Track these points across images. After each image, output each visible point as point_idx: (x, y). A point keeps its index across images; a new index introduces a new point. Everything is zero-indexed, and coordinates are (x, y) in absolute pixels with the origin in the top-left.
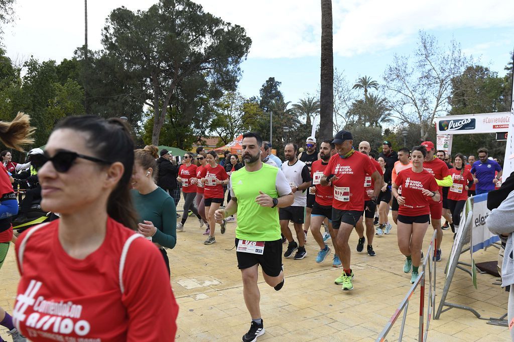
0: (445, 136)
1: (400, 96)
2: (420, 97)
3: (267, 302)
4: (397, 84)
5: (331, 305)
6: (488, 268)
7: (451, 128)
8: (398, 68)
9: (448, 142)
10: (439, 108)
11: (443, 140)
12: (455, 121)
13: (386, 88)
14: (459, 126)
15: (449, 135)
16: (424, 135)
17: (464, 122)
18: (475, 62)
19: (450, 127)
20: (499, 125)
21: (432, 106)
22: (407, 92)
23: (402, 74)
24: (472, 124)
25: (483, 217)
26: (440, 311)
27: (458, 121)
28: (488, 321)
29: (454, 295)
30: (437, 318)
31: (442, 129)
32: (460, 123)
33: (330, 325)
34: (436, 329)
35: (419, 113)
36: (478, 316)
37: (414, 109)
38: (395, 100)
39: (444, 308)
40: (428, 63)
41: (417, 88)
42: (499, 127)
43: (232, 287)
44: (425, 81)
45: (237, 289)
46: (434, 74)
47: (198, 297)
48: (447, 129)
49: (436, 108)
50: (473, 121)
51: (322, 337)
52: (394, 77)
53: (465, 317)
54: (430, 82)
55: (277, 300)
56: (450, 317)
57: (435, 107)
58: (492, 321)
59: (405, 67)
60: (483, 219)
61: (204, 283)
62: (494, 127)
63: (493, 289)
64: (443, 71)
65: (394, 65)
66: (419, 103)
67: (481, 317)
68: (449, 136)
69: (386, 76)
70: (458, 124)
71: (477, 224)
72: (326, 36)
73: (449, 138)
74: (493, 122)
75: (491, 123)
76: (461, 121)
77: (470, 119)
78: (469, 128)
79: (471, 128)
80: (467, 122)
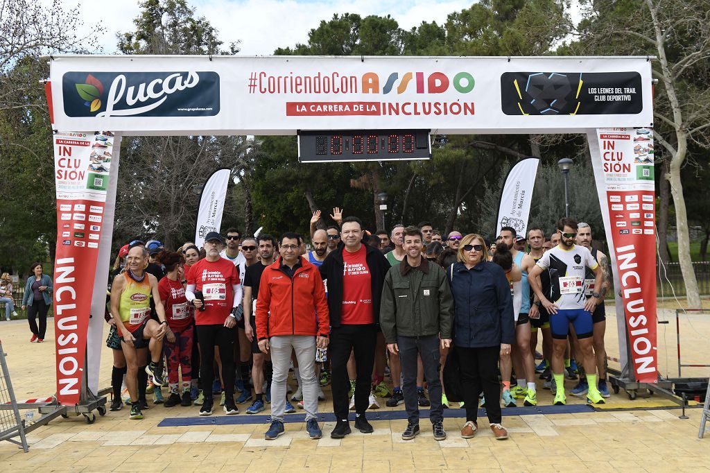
0: (92, 139)
7: (116, 107)
9: (107, 165)
11: (83, 156)
12: (135, 79)
14: (151, 101)
15: (109, 133)
17: (172, 84)
19: (111, 102)
20: (307, 104)
24: (205, 94)
27: (147, 77)
31: (76, 107)
32: (158, 88)
42: (310, 109)
48: (103, 108)
50: (210, 82)
62: (292, 109)
68: (111, 140)
70: (146, 91)
73: (108, 150)
74: (285, 92)
75: (279, 92)
76: (160, 81)
77: (197, 72)
78: (193, 110)
79: (203, 109)
80: (186, 83)
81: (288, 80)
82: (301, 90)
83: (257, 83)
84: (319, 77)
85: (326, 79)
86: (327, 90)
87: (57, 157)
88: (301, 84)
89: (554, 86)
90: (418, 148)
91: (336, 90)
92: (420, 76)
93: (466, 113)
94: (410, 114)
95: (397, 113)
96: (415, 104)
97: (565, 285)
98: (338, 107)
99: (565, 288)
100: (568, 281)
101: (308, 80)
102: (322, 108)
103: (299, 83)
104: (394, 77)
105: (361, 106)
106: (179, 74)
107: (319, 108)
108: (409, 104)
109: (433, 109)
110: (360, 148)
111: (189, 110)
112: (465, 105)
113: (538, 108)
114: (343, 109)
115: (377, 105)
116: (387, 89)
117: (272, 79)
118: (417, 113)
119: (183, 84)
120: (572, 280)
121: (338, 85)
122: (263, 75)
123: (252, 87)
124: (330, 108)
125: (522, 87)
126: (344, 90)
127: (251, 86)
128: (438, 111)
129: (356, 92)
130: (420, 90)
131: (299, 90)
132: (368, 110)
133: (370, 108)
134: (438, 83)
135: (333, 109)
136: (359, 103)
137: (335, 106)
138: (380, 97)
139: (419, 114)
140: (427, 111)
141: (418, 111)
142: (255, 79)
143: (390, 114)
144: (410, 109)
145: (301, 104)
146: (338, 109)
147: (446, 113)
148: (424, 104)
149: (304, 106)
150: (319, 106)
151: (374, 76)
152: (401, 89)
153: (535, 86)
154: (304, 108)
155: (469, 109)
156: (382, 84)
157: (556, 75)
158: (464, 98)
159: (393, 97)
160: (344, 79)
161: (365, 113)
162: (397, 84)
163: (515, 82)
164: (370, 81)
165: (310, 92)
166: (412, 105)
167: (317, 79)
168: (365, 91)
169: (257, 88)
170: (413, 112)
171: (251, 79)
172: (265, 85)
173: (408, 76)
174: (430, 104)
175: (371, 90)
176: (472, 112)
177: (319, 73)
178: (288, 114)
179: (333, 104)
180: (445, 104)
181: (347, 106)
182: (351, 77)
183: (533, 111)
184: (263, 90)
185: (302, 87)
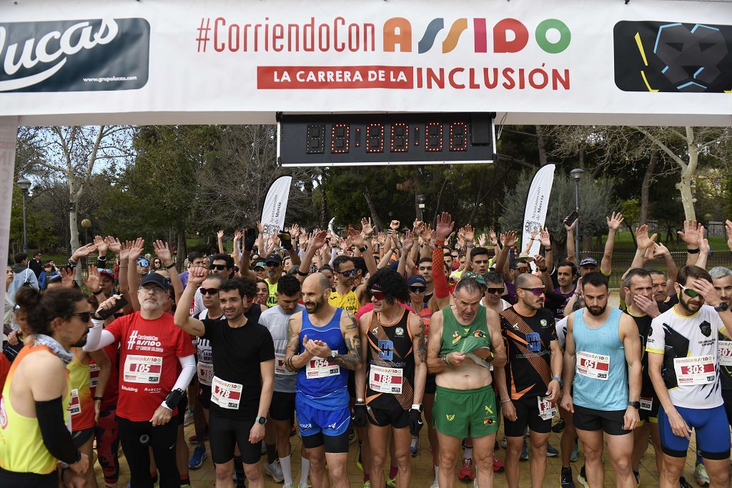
17: (75, 40)
20: (292, 70)
42: (297, 78)
62: (266, 78)
74: (256, 50)
75: (245, 50)
76: (56, 34)
77: (116, 20)
78: (108, 80)
79: (122, 79)
80: (97, 36)
81: (261, 31)
82: (282, 46)
83: (211, 35)
84: (312, 25)
85: (324, 29)
86: (324, 46)
88: (281, 37)
89: (700, 44)
90: (474, 145)
91: (340, 46)
92: (480, 24)
93: (555, 87)
94: (463, 87)
95: (441, 85)
96: (472, 71)
97: (685, 370)
98: (343, 74)
99: (685, 377)
100: (689, 365)
101: (294, 29)
102: (317, 77)
103: (278, 34)
104: (436, 25)
105: (380, 72)
106: (87, 24)
107: (311, 77)
108: (462, 70)
109: (502, 79)
110: (379, 142)
111: (100, 80)
112: (555, 73)
113: (674, 81)
114: (352, 77)
115: (408, 71)
116: (425, 46)
117: (234, 29)
118: (474, 86)
119: (92, 39)
120: (697, 363)
121: (343, 38)
122: (220, 22)
123: (202, 42)
124: (330, 75)
125: (648, 45)
126: (354, 46)
127: (200, 40)
128: (509, 83)
129: (373, 49)
130: (480, 46)
131: (278, 47)
132: (392, 80)
133: (396, 77)
134: (510, 36)
135: (334, 77)
136: (377, 68)
137: (337, 72)
138: (413, 59)
139: (478, 86)
140: (491, 82)
141: (476, 83)
142: (207, 29)
143: (430, 86)
144: (462, 78)
145: (281, 70)
146: (343, 78)
147: (522, 86)
148: (486, 70)
149: (286, 73)
150: (311, 73)
151: (405, 24)
152: (449, 46)
153: (668, 44)
154: (286, 77)
155: (562, 80)
156: (417, 35)
157: (701, 28)
158: (553, 62)
159: (434, 59)
160: (354, 29)
161: (387, 84)
162: (441, 36)
163: (637, 37)
164: (397, 31)
165: (297, 50)
166: (467, 73)
167: (309, 29)
168: (388, 47)
169: (210, 44)
170: (467, 84)
171: (201, 29)
172: (224, 38)
173: (460, 25)
174: (496, 71)
175: (398, 46)
176: (567, 86)
177: (313, 19)
178: (261, 86)
179: (334, 69)
180: (522, 71)
181: (357, 73)
182: (366, 26)
183: (666, 85)
184: (219, 47)
185: (284, 41)
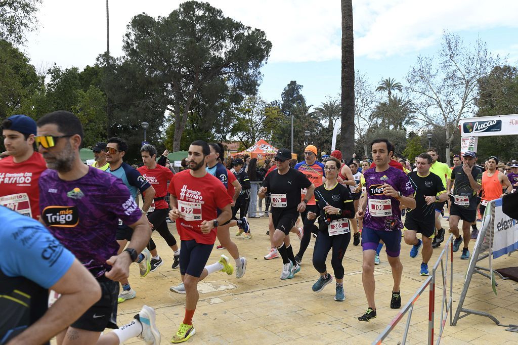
0: (470, 138)
1: (424, 98)
2: (445, 98)
3: (281, 307)
4: (421, 85)
5: (346, 311)
6: (510, 274)
7: (476, 130)
8: (422, 69)
9: (473, 144)
10: (465, 110)
11: (468, 142)
12: (480, 123)
13: (410, 90)
14: (484, 128)
15: (474, 137)
16: (450, 137)
18: (502, 61)
19: (474, 129)
21: (458, 108)
22: (431, 94)
23: (426, 76)
24: (498, 126)
25: (505, 222)
26: (457, 317)
27: (483, 122)
28: (507, 328)
29: (474, 301)
30: (454, 324)
31: (466, 131)
32: (486, 125)
33: (344, 330)
34: (453, 335)
35: (444, 115)
36: (497, 323)
37: (439, 111)
38: (419, 102)
39: (462, 314)
40: (453, 63)
41: (442, 90)
43: (248, 291)
44: (450, 82)
45: (252, 294)
46: (459, 74)
47: (213, 301)
48: (472, 131)
49: (462, 110)
50: (499, 122)
51: (334, 342)
52: (419, 78)
53: (484, 323)
54: (455, 83)
55: (291, 305)
56: (468, 323)
57: (460, 108)
58: (513, 328)
59: (429, 69)
60: (505, 224)
61: (220, 287)
63: (514, 295)
64: (469, 71)
65: (417, 67)
66: (444, 105)
67: (500, 324)
68: (474, 138)
69: (410, 78)
70: (483, 126)
71: (500, 228)
72: (346, 38)
73: (474, 141)
87: (462, 142)
